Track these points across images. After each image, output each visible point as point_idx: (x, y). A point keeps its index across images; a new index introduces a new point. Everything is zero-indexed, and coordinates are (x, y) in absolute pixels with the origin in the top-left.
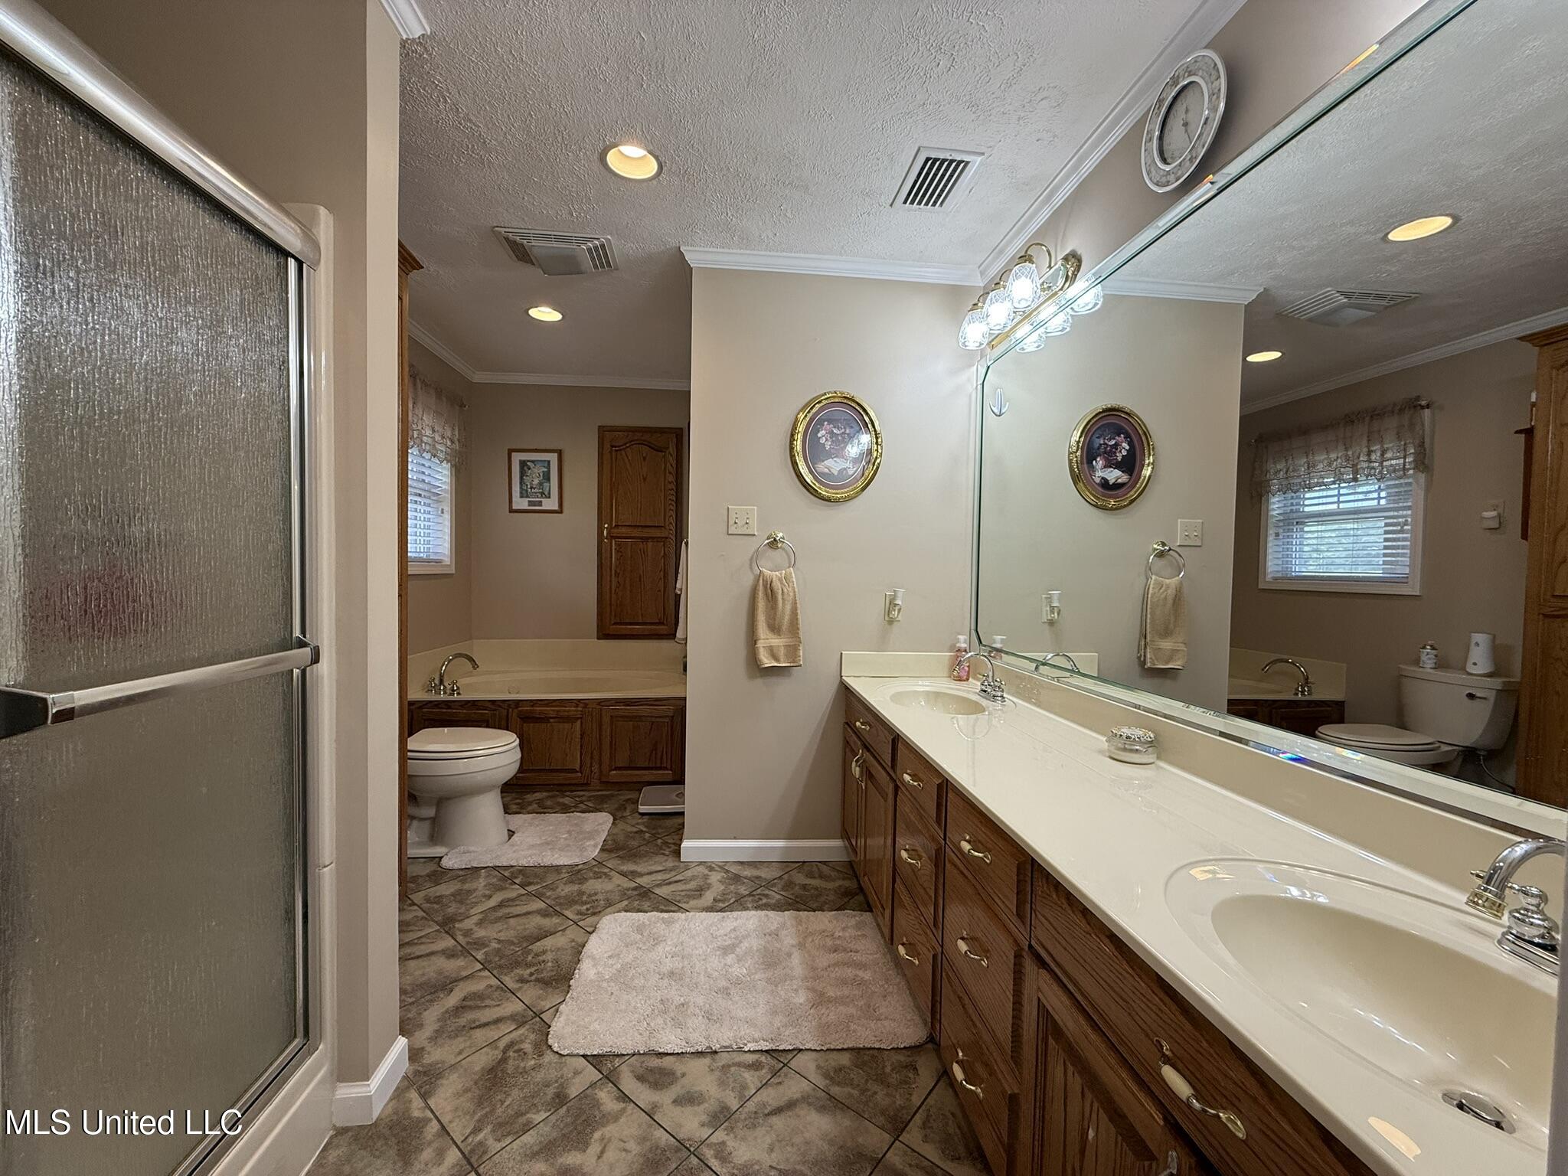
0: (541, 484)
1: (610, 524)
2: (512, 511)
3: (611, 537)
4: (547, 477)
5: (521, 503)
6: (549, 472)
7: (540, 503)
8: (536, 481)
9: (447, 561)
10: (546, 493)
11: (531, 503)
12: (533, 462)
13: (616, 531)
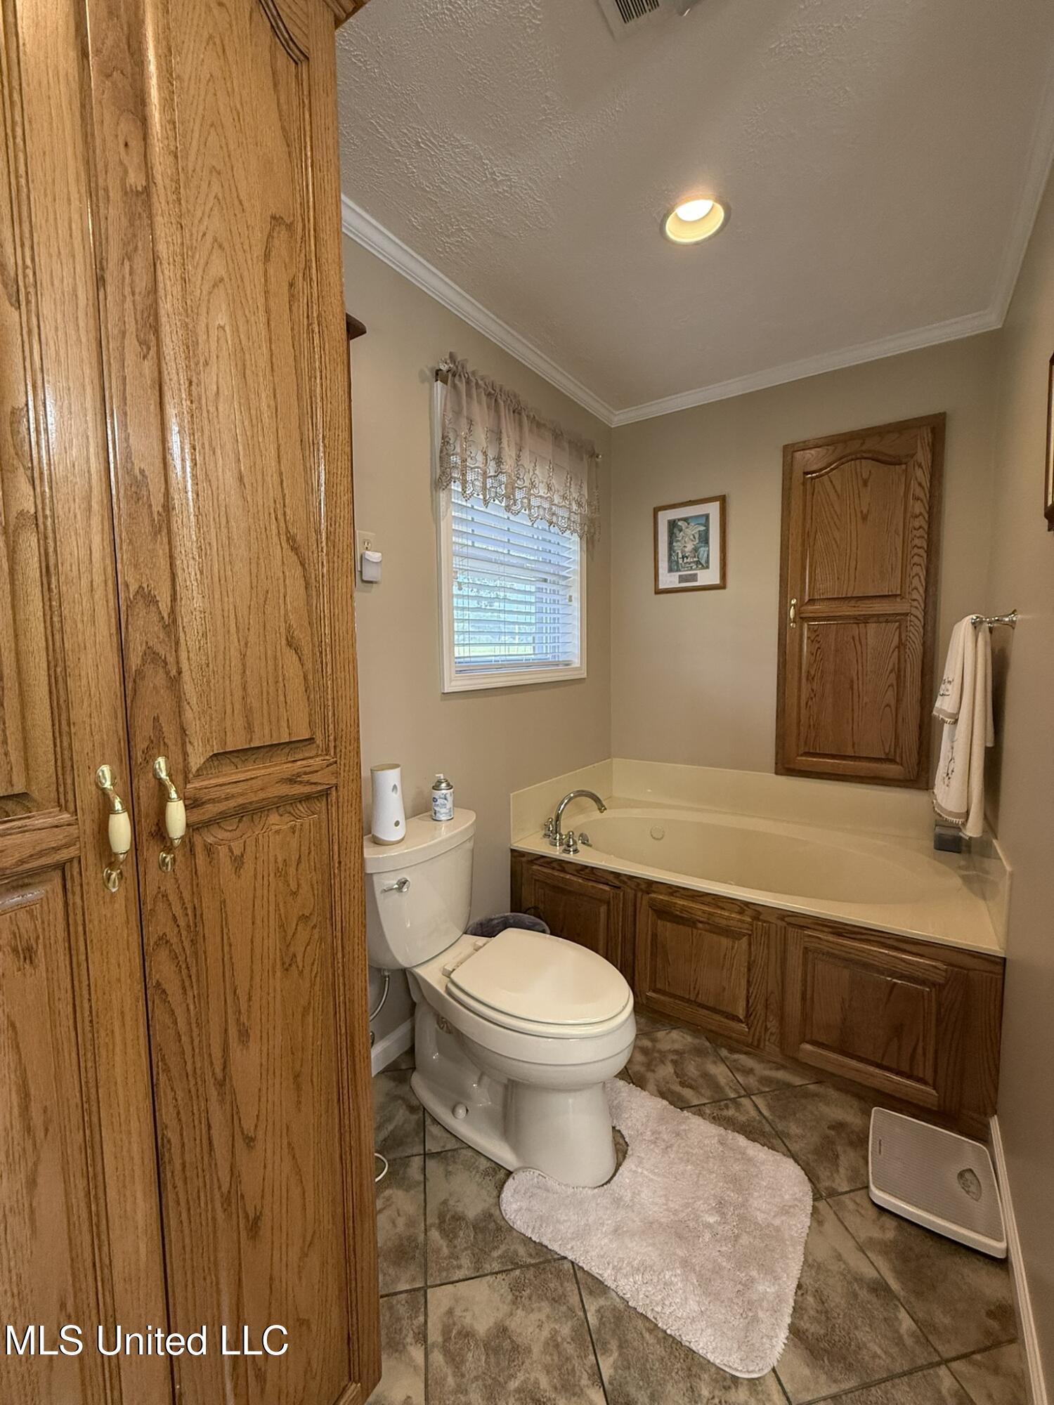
0: (696, 550)
1: (801, 599)
2: (658, 592)
3: (801, 618)
4: (704, 539)
5: (668, 580)
6: (707, 531)
7: (694, 578)
8: (690, 547)
9: (576, 662)
10: (703, 562)
11: (682, 579)
12: (685, 520)
13: (810, 608)
